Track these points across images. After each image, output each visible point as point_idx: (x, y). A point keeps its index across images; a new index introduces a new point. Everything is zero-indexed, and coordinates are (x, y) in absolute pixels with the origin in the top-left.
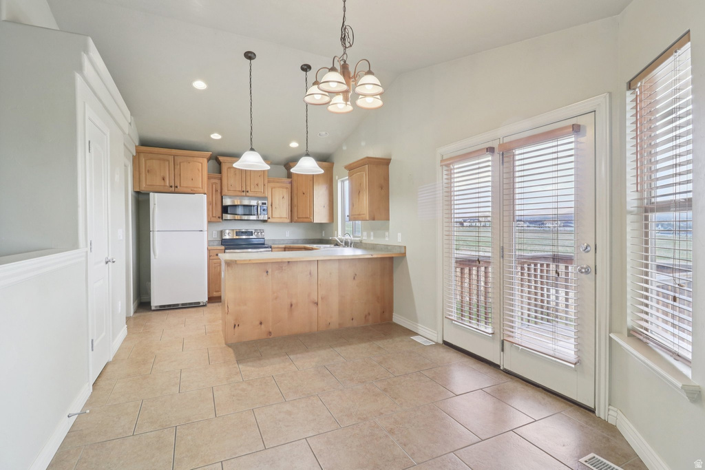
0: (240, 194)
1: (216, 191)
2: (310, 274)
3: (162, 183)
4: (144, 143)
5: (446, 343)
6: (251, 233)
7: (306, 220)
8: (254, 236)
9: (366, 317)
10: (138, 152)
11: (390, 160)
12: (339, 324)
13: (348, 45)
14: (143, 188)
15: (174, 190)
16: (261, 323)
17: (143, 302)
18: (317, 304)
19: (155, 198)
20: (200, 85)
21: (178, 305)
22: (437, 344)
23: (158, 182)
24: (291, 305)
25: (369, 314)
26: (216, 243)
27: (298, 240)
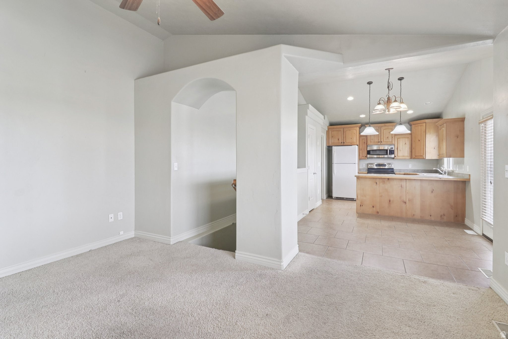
0: (377, 143)
1: (364, 143)
2: (401, 186)
3: (338, 141)
4: (331, 124)
5: (484, 235)
6: (385, 165)
7: (421, 157)
8: (386, 167)
9: (441, 216)
10: (328, 129)
11: (465, 118)
12: (421, 217)
13: (390, 89)
14: (330, 145)
15: (343, 144)
16: (373, 207)
17: (329, 195)
18: (406, 203)
19: (335, 149)
20: (350, 98)
21: (344, 198)
22: (479, 235)
23: (336, 141)
24: (390, 201)
25: (444, 215)
26: (365, 170)
27: (418, 170)
